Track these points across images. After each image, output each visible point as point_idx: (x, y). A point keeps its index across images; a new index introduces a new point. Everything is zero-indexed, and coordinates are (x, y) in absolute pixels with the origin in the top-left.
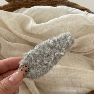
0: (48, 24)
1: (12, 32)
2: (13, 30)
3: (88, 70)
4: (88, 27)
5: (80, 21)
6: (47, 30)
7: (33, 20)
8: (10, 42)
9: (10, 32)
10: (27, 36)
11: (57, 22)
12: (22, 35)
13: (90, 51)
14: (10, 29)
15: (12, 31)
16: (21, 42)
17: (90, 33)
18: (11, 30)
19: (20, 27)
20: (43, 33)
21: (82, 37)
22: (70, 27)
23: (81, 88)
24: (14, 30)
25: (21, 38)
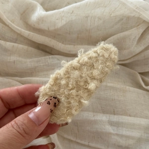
0: (63, 11)
1: (8, 26)
2: (8, 22)
3: (128, 87)
4: (128, 18)
5: (116, 9)
6: (64, 22)
7: (41, 7)
8: (3, 41)
9: (4, 26)
10: (32, 33)
11: (78, 8)
12: (23, 30)
13: (132, 57)
14: (4, 20)
15: (7, 24)
16: (21, 43)
17: (131, 28)
18: (5, 22)
19: (21, 19)
20: (56, 27)
21: (118, 35)
22: (100, 19)
23: (115, 114)
24: (11, 22)
25: (22, 36)
